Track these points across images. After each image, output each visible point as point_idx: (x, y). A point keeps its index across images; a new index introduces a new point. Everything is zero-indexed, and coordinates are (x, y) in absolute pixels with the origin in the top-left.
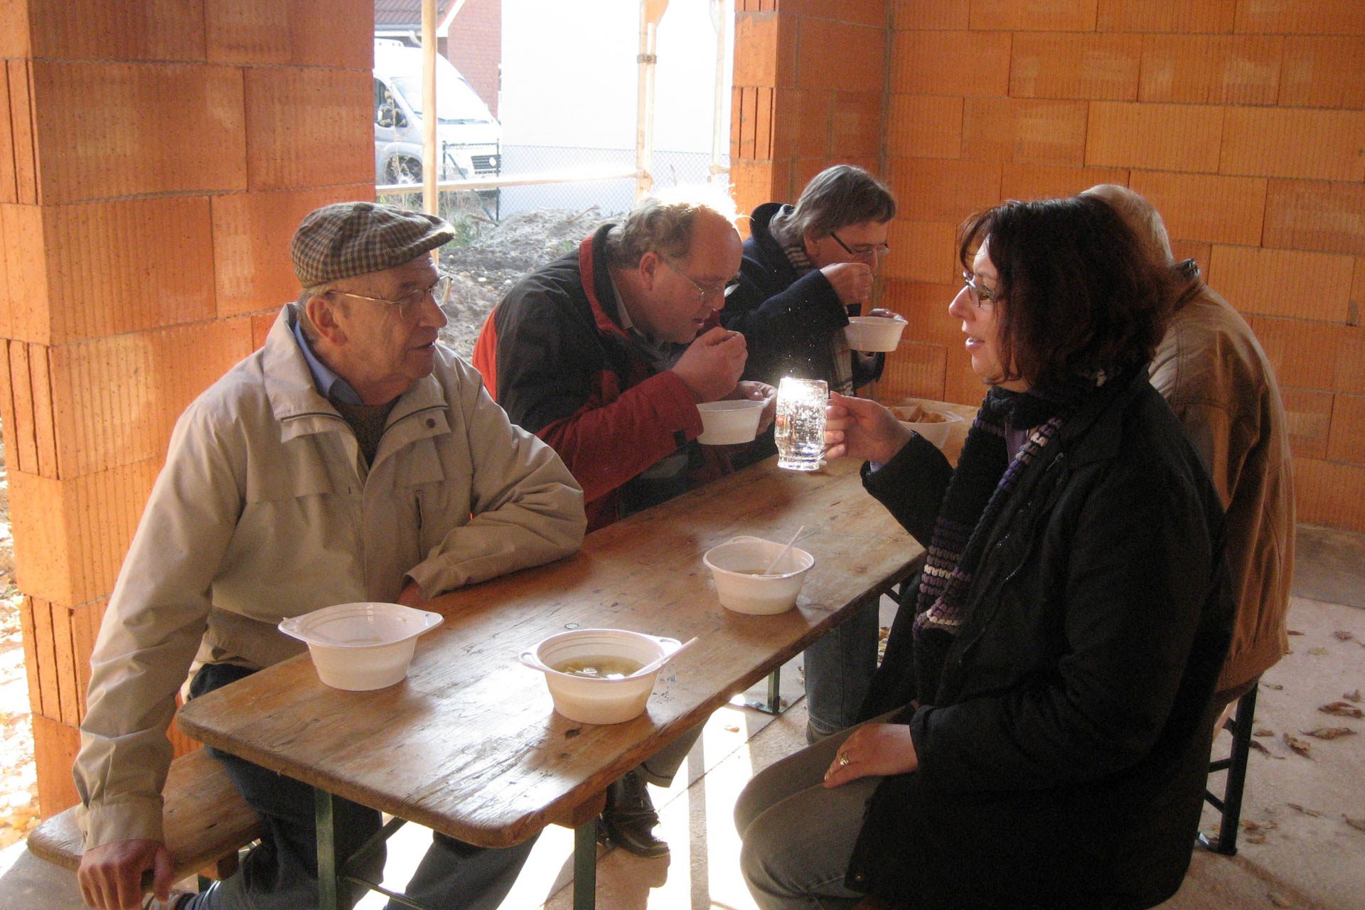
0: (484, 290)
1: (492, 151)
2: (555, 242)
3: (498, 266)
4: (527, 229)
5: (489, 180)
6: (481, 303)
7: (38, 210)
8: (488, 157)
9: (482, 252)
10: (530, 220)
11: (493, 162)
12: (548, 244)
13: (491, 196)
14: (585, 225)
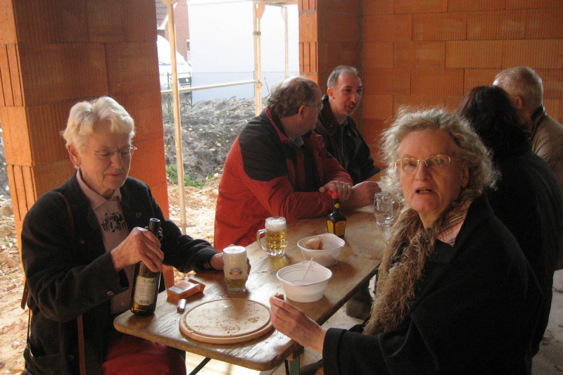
0: (192, 133)
1: (188, 76)
2: (218, 112)
3: (195, 123)
4: (206, 107)
5: (187, 88)
6: (190, 139)
7: (24, 108)
8: (185, 79)
9: (188, 118)
10: (207, 103)
11: (187, 80)
12: (215, 113)
13: (188, 95)
14: (231, 104)
